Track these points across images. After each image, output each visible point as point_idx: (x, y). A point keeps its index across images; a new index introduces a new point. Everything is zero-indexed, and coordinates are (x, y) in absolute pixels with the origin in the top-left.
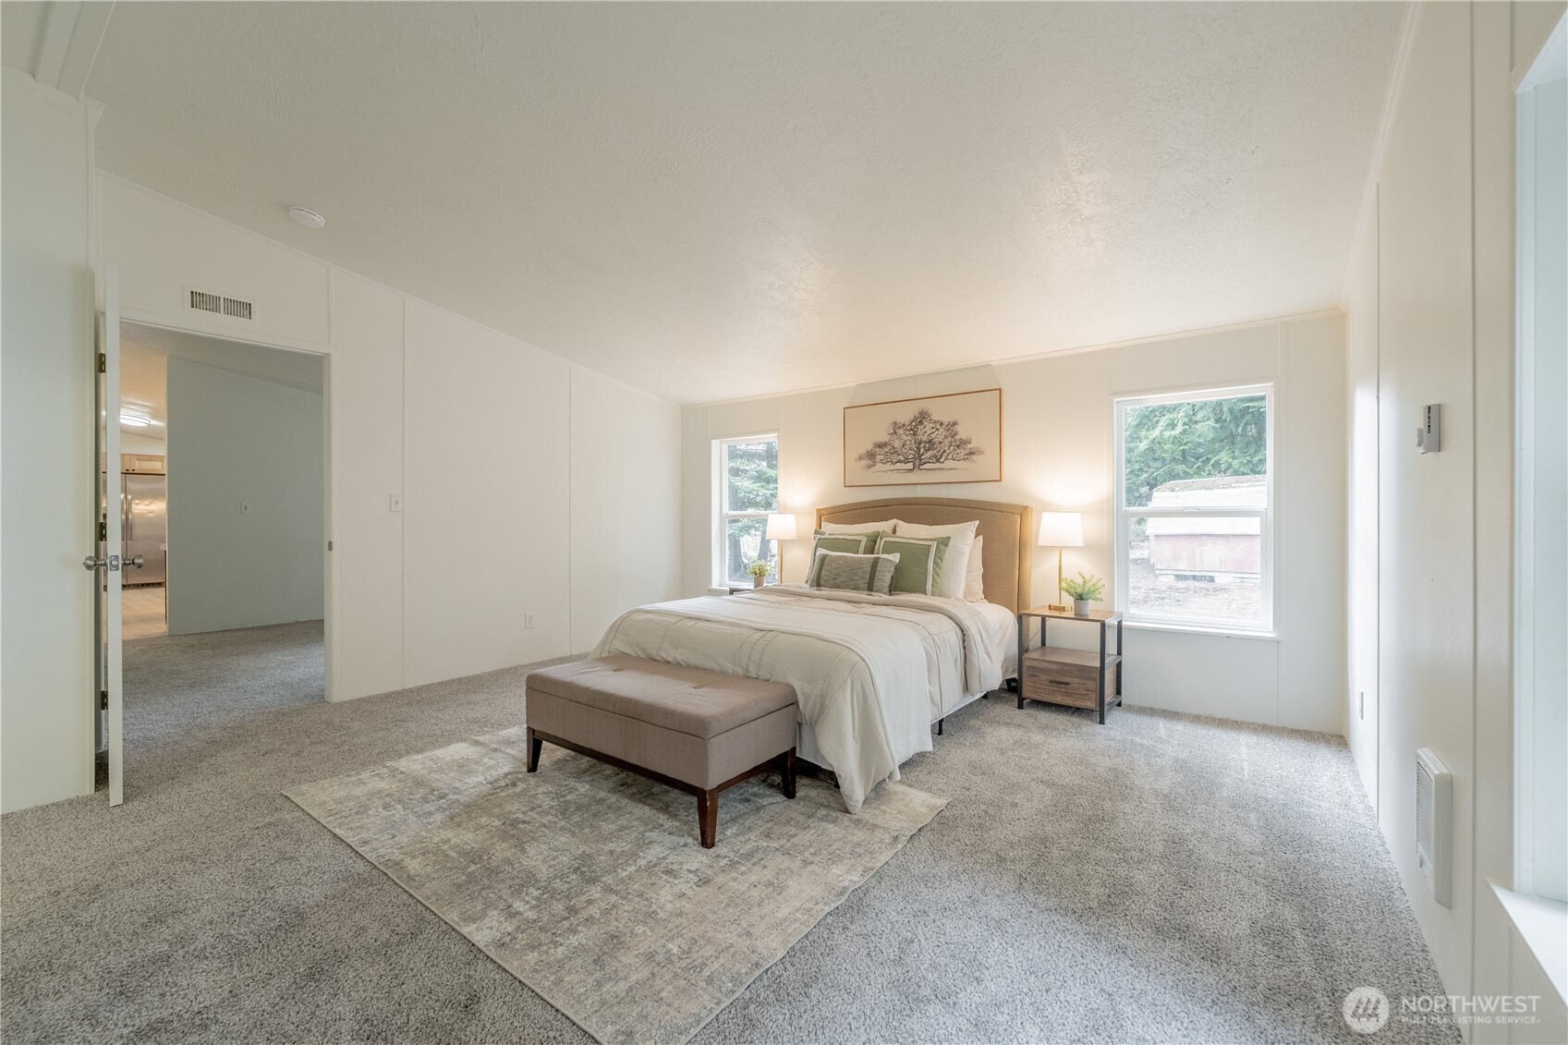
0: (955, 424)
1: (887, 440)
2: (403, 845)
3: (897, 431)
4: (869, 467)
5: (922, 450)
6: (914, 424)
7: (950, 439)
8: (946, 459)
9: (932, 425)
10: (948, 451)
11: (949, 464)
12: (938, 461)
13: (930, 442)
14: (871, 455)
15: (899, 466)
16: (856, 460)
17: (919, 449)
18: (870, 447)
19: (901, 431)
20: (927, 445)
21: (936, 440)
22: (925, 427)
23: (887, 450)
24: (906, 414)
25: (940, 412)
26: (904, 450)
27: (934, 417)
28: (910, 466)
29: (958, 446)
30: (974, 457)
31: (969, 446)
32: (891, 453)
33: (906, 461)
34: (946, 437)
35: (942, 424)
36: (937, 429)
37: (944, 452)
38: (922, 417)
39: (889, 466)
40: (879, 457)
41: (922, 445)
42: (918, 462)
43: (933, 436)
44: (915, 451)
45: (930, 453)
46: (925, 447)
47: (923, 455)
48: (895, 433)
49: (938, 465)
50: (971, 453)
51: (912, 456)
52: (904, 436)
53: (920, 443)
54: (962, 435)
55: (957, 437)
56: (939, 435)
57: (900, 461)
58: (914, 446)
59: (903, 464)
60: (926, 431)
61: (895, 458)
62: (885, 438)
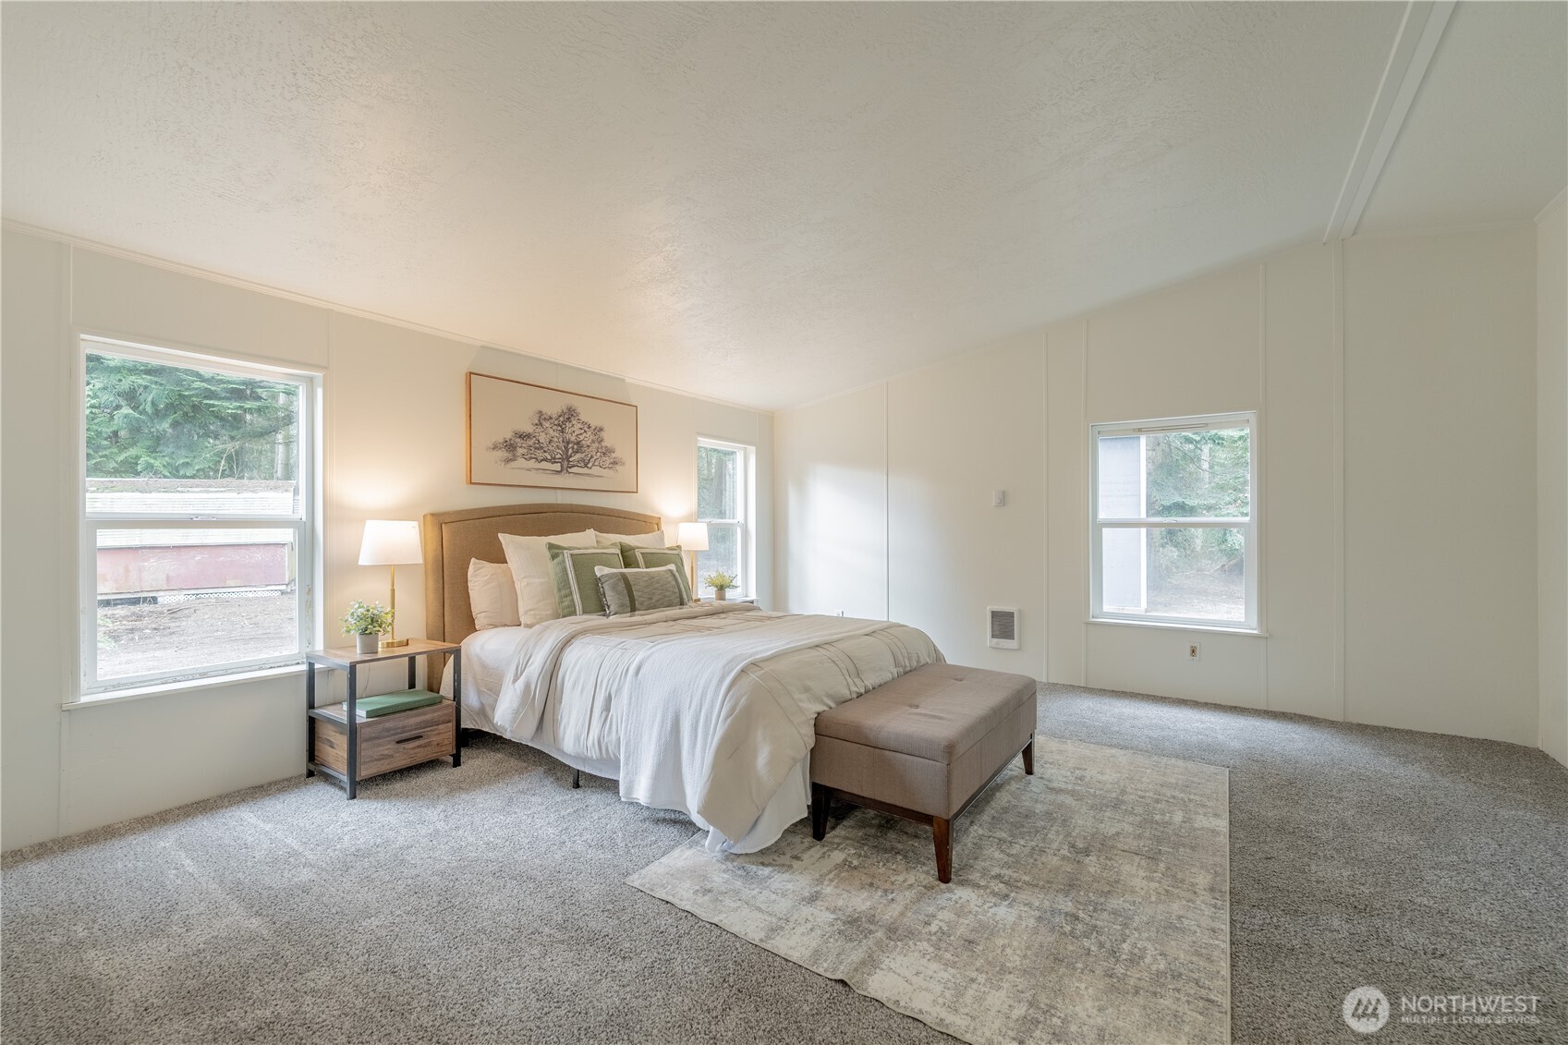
0: (601, 430)
1: (531, 431)
2: (1185, 902)
3: (544, 423)
4: (508, 461)
5: (570, 451)
6: (561, 419)
7: (597, 444)
8: (593, 465)
9: (580, 426)
10: (595, 457)
11: (596, 470)
12: (586, 466)
13: (578, 443)
14: (510, 446)
15: (545, 465)
16: (488, 448)
17: (566, 448)
18: (509, 435)
19: (547, 424)
20: (576, 447)
21: (583, 442)
22: (573, 425)
23: (531, 443)
24: (554, 406)
25: (588, 413)
26: (550, 448)
27: (583, 418)
28: (557, 467)
29: (604, 454)
30: (618, 467)
31: (613, 455)
32: (536, 448)
33: (553, 461)
34: (593, 442)
35: (589, 427)
36: (585, 431)
37: (592, 457)
38: (570, 414)
39: (532, 463)
40: (520, 451)
41: (570, 445)
42: (566, 463)
43: (582, 437)
44: (563, 451)
45: (578, 456)
46: (573, 448)
47: (571, 456)
48: (541, 424)
49: (585, 470)
50: (615, 463)
51: (558, 456)
52: (551, 432)
53: (568, 443)
54: (607, 443)
55: (603, 444)
56: (587, 439)
57: (546, 460)
58: (562, 445)
59: (550, 464)
60: (573, 431)
61: (540, 454)
62: (529, 429)
